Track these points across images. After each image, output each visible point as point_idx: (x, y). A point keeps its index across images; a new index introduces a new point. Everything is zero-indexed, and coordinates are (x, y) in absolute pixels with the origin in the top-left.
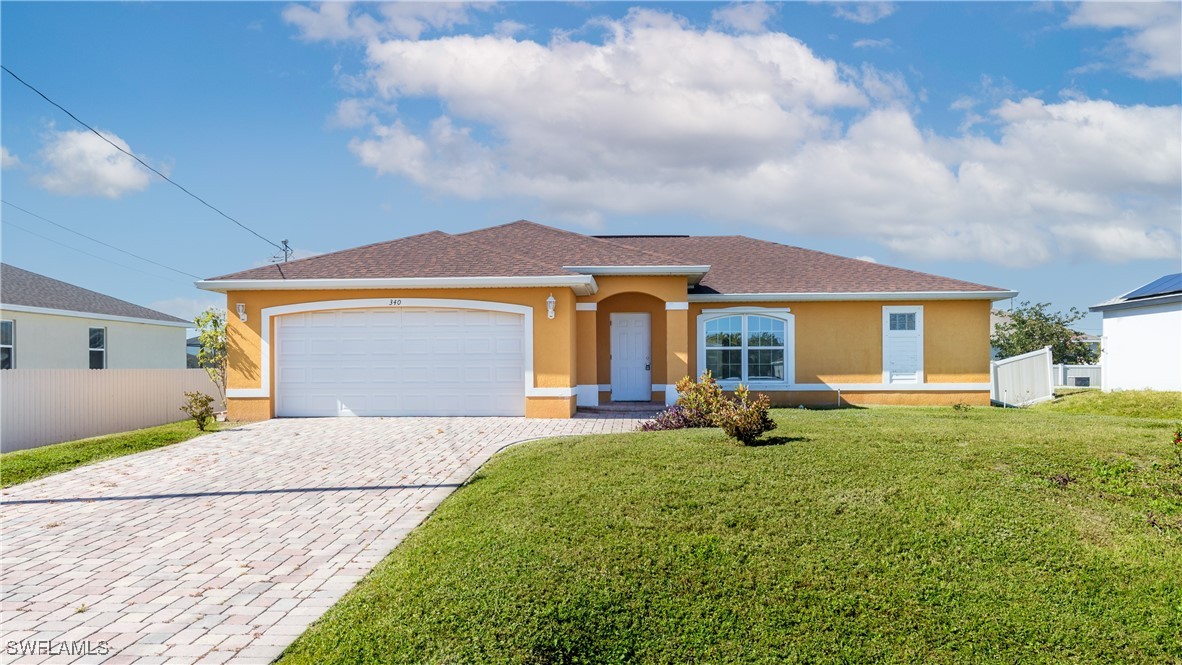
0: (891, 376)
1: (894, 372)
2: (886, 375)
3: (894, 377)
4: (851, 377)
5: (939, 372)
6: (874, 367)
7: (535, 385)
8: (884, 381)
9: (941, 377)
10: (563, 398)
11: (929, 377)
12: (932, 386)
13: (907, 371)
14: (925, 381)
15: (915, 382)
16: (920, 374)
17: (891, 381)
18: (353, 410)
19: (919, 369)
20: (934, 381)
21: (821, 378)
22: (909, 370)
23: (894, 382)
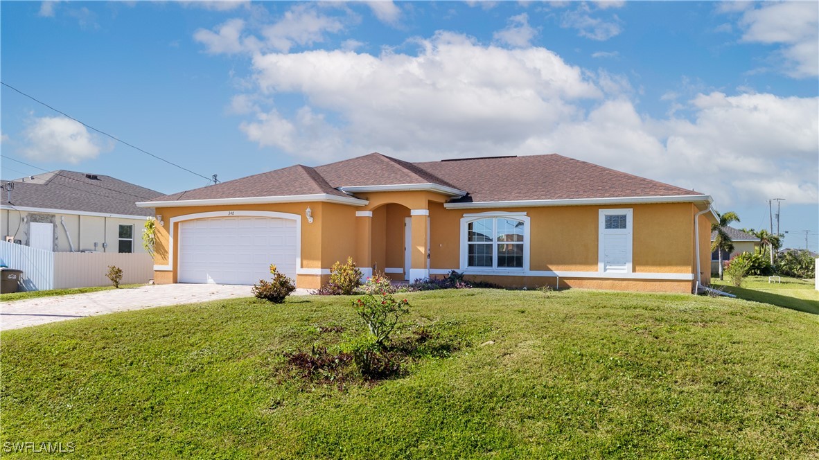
0: (605, 267)
1: (608, 263)
2: (601, 265)
3: (607, 267)
4: (573, 267)
5: (646, 263)
6: (590, 258)
7: (302, 267)
8: (599, 271)
9: (647, 268)
10: (317, 276)
11: (637, 268)
12: (640, 275)
13: (618, 263)
14: (634, 270)
15: (625, 271)
16: (629, 266)
17: (605, 270)
18: (214, 280)
19: (629, 262)
20: (642, 271)
21: (550, 267)
22: (620, 262)
23: (608, 271)
